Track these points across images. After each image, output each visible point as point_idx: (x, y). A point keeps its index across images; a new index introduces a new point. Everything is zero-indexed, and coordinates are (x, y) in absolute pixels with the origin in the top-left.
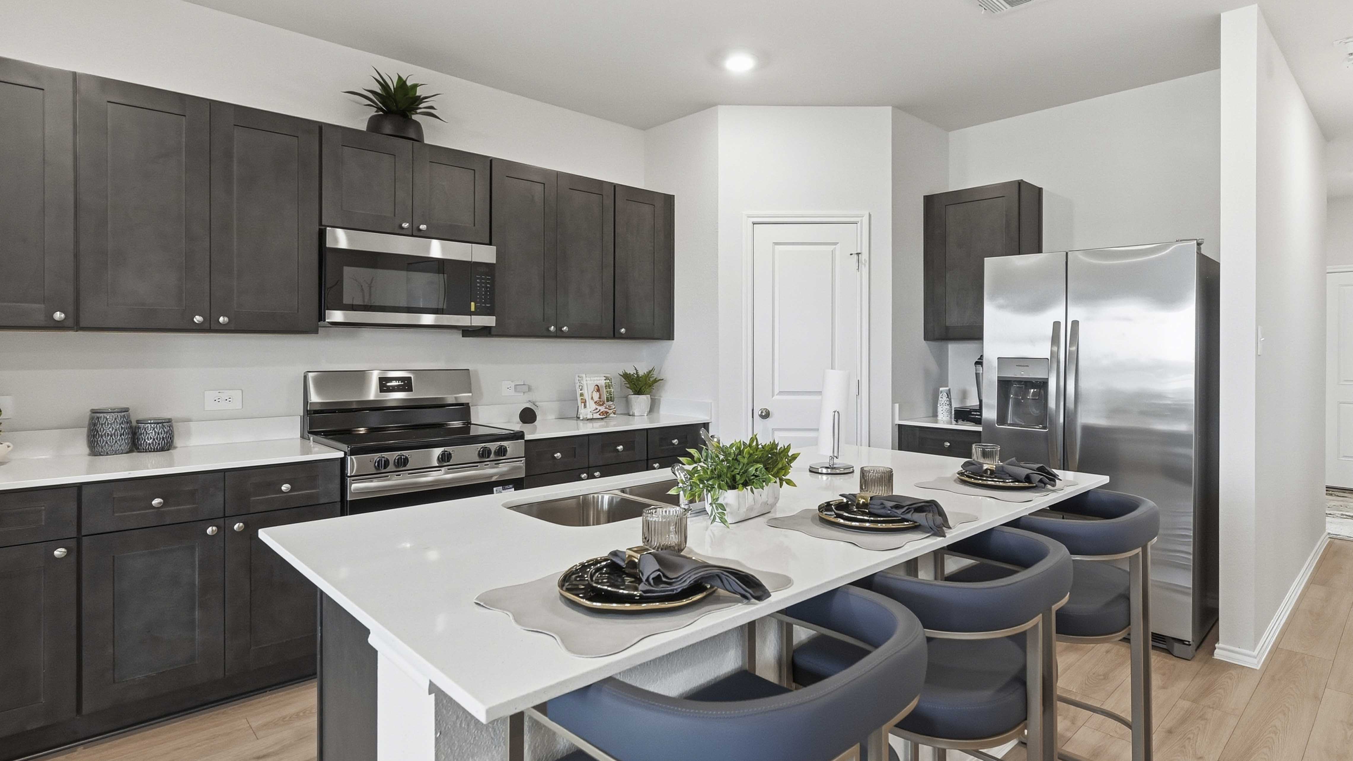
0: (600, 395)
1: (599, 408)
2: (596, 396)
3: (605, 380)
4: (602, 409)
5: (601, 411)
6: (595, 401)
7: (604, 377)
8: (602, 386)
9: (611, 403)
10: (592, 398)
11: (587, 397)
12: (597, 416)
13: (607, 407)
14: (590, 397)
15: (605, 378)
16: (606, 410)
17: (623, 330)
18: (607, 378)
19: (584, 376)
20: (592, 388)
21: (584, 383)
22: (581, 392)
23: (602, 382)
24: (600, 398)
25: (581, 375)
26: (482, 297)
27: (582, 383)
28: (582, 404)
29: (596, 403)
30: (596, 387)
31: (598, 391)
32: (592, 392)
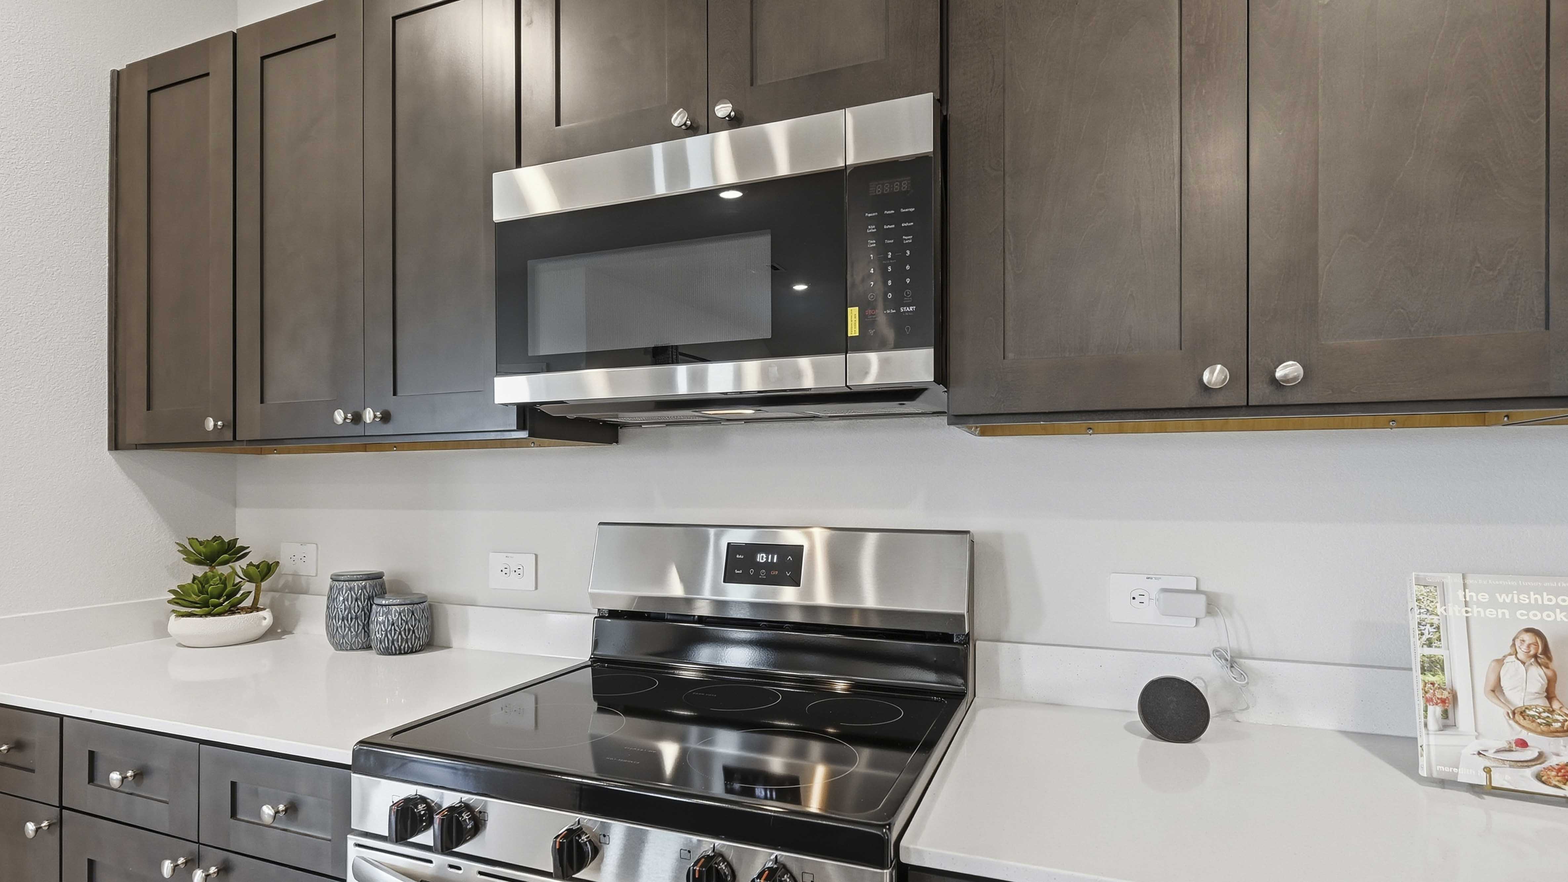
0: (1551, 680)
1: (1538, 743)
2: (1525, 683)
5: (1555, 761)
6: (1519, 702)
10: (1497, 689)
11: (1463, 679)
12: (1526, 780)
14: (1485, 685)
19: (1453, 581)
20: (1498, 641)
21: (1452, 612)
22: (1427, 651)
24: (1549, 696)
25: (1433, 577)
26: (890, 283)
27: (1440, 610)
28: (1435, 711)
29: (1519, 714)
30: (1528, 638)
31: (1535, 656)
32: (1500, 662)
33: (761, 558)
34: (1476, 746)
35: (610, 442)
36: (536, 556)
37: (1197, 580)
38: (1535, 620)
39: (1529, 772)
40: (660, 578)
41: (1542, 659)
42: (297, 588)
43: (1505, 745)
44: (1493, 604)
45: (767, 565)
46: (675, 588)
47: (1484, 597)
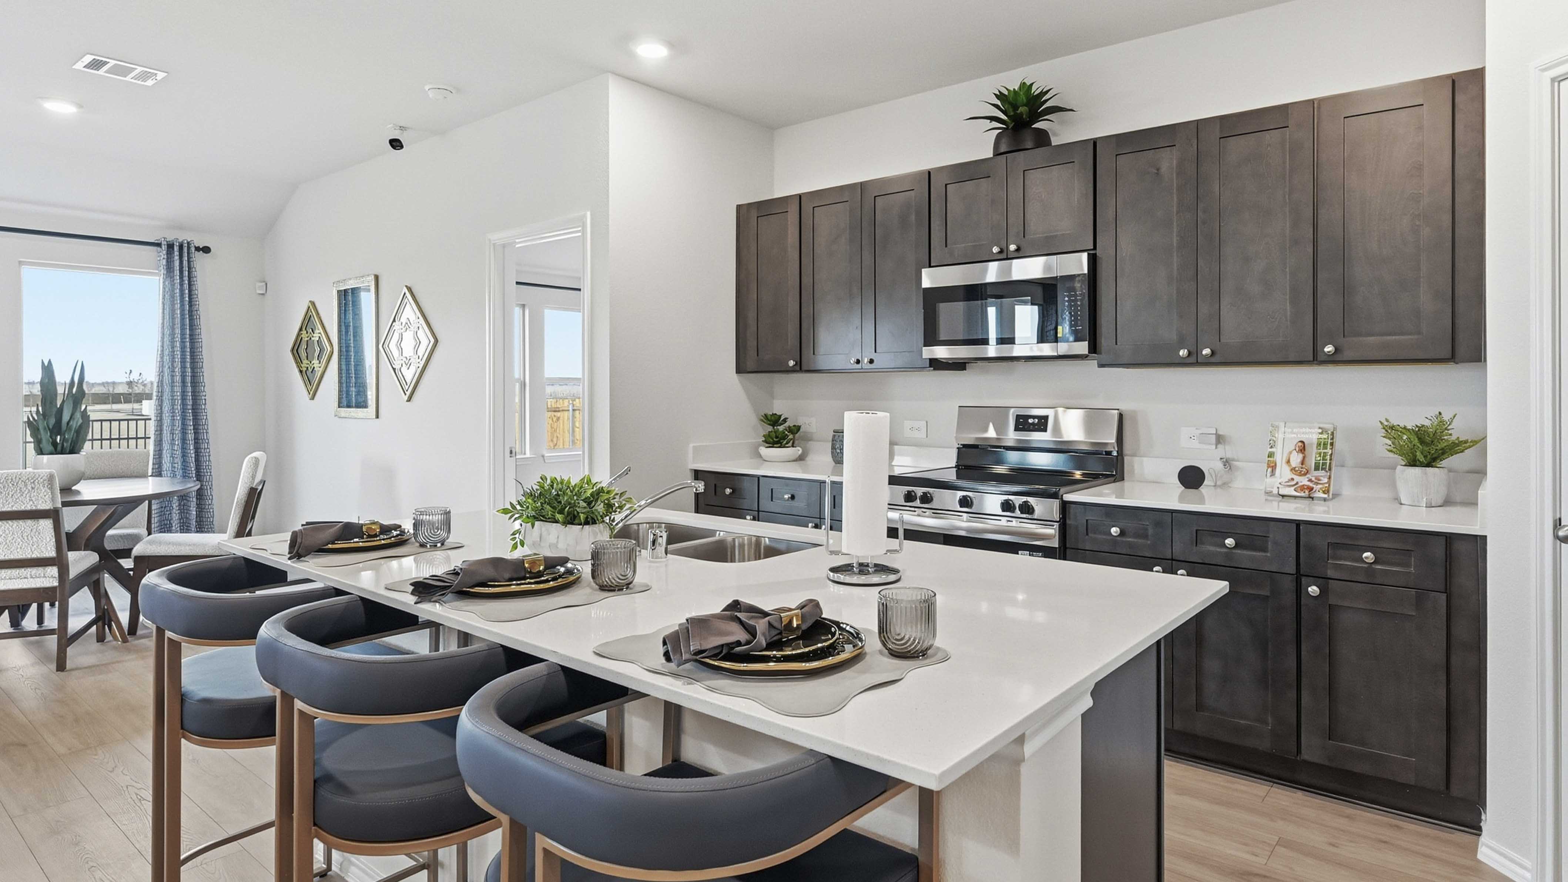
0: (1304, 458)
1: (1297, 478)
2: (1296, 459)
3: (1320, 433)
4: (1304, 481)
5: (1300, 484)
6: (1294, 466)
7: (1320, 428)
8: (1311, 444)
9: (1321, 473)
10: (1288, 462)
11: (1279, 459)
12: (1291, 491)
13: (1313, 479)
14: (1284, 460)
15: (1320, 431)
16: (1311, 485)
17: (1329, 349)
18: (1323, 431)
19: (1282, 425)
20: (1291, 445)
21: (1280, 436)
22: (1271, 450)
23: (1312, 436)
24: (1302, 463)
25: (1277, 424)
26: (1073, 318)
27: (1276, 436)
28: (1270, 470)
29: (1293, 470)
30: (1300, 444)
31: (1301, 450)
32: (1291, 453)
33: (1030, 421)
34: (1280, 481)
35: (963, 370)
36: (927, 422)
37: (1216, 430)
38: (1303, 437)
39: (1293, 488)
40: (986, 430)
41: (1303, 451)
42: (808, 438)
43: (1287, 480)
44: (1292, 433)
45: (1033, 424)
46: (991, 433)
47: (1290, 430)
